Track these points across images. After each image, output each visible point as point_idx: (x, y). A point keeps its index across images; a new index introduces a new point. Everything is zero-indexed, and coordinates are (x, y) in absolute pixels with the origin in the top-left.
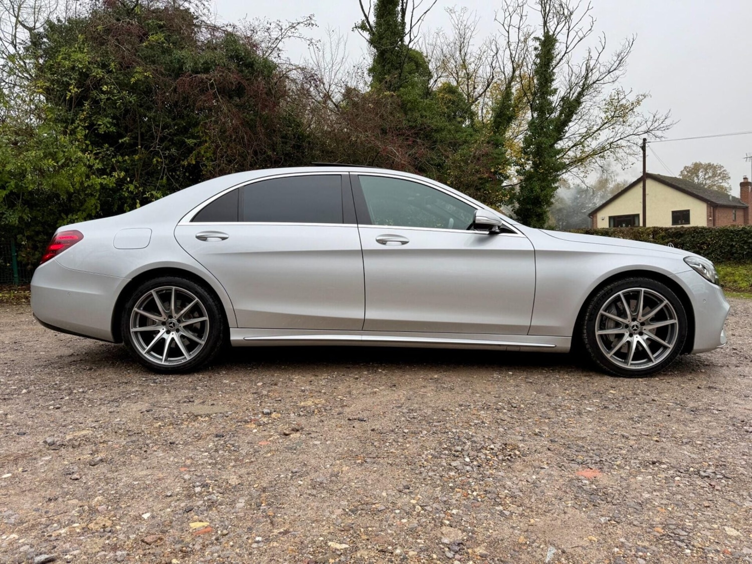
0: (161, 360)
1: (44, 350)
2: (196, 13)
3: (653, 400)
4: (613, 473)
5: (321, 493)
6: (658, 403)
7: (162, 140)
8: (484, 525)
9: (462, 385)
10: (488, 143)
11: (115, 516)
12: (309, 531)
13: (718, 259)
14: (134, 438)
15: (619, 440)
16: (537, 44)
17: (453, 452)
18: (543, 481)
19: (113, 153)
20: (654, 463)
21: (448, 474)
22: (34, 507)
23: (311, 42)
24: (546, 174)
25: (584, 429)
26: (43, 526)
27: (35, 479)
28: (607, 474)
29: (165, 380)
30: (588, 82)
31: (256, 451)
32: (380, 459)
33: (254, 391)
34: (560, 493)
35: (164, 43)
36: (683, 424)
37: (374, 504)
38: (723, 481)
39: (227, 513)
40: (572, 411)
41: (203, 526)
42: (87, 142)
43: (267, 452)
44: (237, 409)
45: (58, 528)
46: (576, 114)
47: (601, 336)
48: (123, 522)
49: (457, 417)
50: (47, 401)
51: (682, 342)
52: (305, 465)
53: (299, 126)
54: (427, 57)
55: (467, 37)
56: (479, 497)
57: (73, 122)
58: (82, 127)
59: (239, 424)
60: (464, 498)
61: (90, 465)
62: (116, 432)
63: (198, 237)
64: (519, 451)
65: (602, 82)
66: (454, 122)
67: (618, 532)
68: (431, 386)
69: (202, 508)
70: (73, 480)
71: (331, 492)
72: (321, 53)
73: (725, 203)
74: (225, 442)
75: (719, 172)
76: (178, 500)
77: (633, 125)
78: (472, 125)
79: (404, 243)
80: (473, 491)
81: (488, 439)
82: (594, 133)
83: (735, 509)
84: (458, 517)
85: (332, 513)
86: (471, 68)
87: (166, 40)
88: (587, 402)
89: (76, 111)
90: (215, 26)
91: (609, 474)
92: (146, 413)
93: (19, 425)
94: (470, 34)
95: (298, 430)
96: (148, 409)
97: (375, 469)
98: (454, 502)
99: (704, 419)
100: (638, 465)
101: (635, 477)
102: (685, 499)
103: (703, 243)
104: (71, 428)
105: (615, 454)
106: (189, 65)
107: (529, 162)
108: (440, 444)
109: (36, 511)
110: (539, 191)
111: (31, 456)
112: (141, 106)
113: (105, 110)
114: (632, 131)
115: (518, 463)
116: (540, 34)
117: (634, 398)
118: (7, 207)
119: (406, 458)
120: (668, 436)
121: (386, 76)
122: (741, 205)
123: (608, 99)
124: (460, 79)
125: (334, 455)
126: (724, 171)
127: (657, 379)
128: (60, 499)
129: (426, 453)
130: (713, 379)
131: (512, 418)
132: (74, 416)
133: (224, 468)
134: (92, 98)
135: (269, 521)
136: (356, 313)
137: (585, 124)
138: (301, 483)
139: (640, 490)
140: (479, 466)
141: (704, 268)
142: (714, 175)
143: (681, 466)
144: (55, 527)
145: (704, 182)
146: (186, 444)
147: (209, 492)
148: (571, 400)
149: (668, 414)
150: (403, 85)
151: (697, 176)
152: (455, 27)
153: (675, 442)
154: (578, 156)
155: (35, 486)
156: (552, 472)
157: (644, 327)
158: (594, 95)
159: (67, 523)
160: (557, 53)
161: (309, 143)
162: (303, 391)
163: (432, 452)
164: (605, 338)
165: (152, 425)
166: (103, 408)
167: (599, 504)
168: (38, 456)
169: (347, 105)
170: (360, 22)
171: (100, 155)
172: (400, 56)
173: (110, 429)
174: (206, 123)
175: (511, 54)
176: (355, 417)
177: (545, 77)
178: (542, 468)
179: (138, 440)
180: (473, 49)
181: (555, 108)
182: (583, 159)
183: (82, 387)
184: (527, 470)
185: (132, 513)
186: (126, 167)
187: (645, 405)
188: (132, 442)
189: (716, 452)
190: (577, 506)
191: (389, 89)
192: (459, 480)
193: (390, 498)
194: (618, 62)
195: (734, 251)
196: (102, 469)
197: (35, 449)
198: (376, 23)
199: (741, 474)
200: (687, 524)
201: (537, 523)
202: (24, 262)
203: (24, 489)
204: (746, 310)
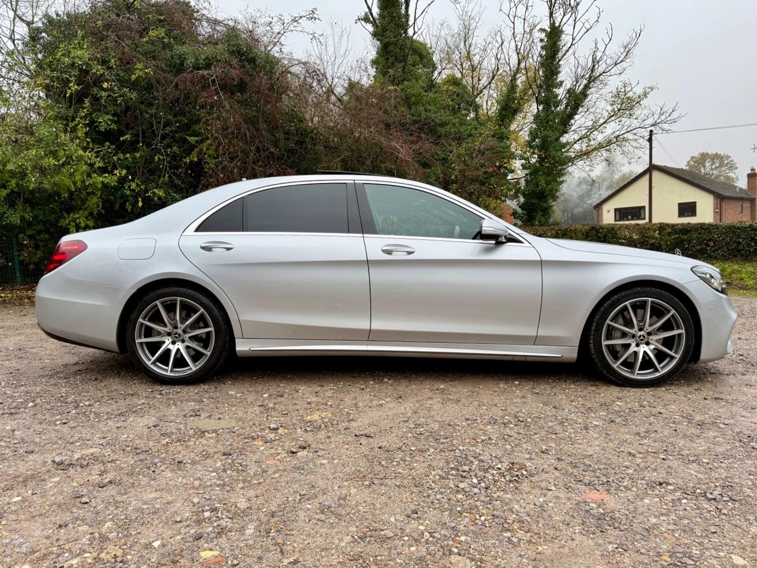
0: (167, 370)
1: (49, 357)
2: (196, 7)
3: (660, 413)
4: (620, 495)
5: (330, 518)
6: (664, 416)
7: (164, 137)
8: (492, 553)
9: (468, 396)
10: (493, 136)
11: (126, 544)
12: (319, 560)
13: (725, 256)
14: (142, 457)
15: (625, 459)
16: (543, 35)
17: (461, 473)
18: (550, 504)
19: (114, 151)
20: (661, 484)
21: (455, 497)
22: (45, 533)
23: (314, 37)
24: (552, 168)
25: (591, 446)
26: (54, 556)
27: (45, 502)
28: (614, 496)
29: (171, 391)
30: (594, 74)
31: (264, 471)
32: (387, 480)
33: (261, 404)
34: (568, 518)
35: (164, 38)
36: (690, 440)
37: (383, 530)
38: (729, 504)
39: (237, 541)
40: (579, 425)
41: (214, 556)
42: (88, 140)
43: (275, 473)
44: (243, 423)
45: (70, 558)
46: (582, 107)
47: (608, 346)
48: (134, 550)
49: (464, 432)
50: (54, 415)
51: (689, 352)
52: (313, 486)
53: (302, 121)
54: (431, 48)
55: (471, 28)
56: (486, 522)
57: (73, 119)
58: (83, 124)
59: (246, 440)
60: (473, 523)
61: (99, 487)
62: (124, 450)
63: (203, 248)
64: (526, 471)
65: (608, 74)
66: (459, 115)
67: (625, 561)
68: (438, 398)
69: (212, 535)
70: (83, 503)
71: (339, 516)
72: (323, 47)
73: (732, 195)
74: (233, 461)
75: (726, 162)
76: (188, 526)
77: (639, 118)
78: (477, 118)
79: (410, 253)
80: (481, 516)
81: (496, 457)
82: (601, 126)
83: (741, 535)
84: (466, 544)
85: (341, 540)
86: (476, 59)
87: (167, 35)
88: (593, 415)
89: (76, 108)
90: (216, 20)
91: (616, 496)
92: (153, 428)
93: (27, 442)
94: (474, 24)
95: (305, 448)
96: (155, 424)
97: (383, 491)
98: (462, 527)
99: (711, 434)
100: (645, 486)
101: (642, 499)
102: (692, 525)
103: (710, 240)
104: (79, 446)
105: (622, 473)
106: (190, 61)
107: (535, 156)
108: (448, 463)
109: (48, 538)
110: (544, 185)
111: (40, 477)
112: (142, 103)
113: (105, 107)
114: (639, 124)
115: (525, 484)
116: (546, 25)
117: (641, 411)
118: (8, 206)
119: (413, 479)
120: (674, 453)
121: (390, 70)
122: (749, 197)
123: (615, 91)
124: (464, 71)
125: (341, 475)
126: (731, 161)
127: (664, 389)
128: (71, 526)
129: (433, 473)
130: (720, 389)
131: (519, 433)
132: (81, 432)
133: (232, 490)
134: (93, 95)
135: (279, 549)
136: (362, 324)
137: (591, 116)
138: (309, 507)
139: (647, 514)
140: (486, 488)
141: (712, 277)
142: (721, 165)
143: (687, 487)
144: (67, 557)
145: (711, 173)
146: (194, 463)
147: (218, 517)
148: (577, 412)
149: (674, 429)
150: (407, 78)
151: (704, 166)
152: (459, 18)
153: (681, 460)
154: (584, 150)
155: (44, 511)
156: (559, 495)
157: (651, 337)
158: (600, 87)
159: (78, 552)
160: (563, 44)
161: (312, 138)
162: (309, 403)
163: (440, 473)
164: (611, 348)
165: (159, 442)
166: (110, 423)
167: (606, 529)
168: (47, 477)
169: (350, 98)
170: (363, 14)
171: (102, 153)
172: (404, 49)
173: (117, 446)
174: (208, 120)
175: (517, 45)
176: (362, 433)
177: (551, 69)
178: (549, 490)
179: (146, 459)
180: (478, 39)
181: (561, 101)
182: (590, 152)
183: (89, 400)
184: (534, 491)
185: (142, 541)
186: (127, 165)
187: (652, 418)
188: (140, 461)
189: (723, 471)
190: (584, 533)
191: (393, 82)
192: (466, 504)
193: (398, 524)
194: (625, 54)
195: (741, 248)
196: (112, 491)
197: (44, 468)
198: (380, 15)
199: (748, 496)
200: (695, 552)
201: (545, 551)
202: (26, 262)
203: (34, 514)
204: (752, 309)
